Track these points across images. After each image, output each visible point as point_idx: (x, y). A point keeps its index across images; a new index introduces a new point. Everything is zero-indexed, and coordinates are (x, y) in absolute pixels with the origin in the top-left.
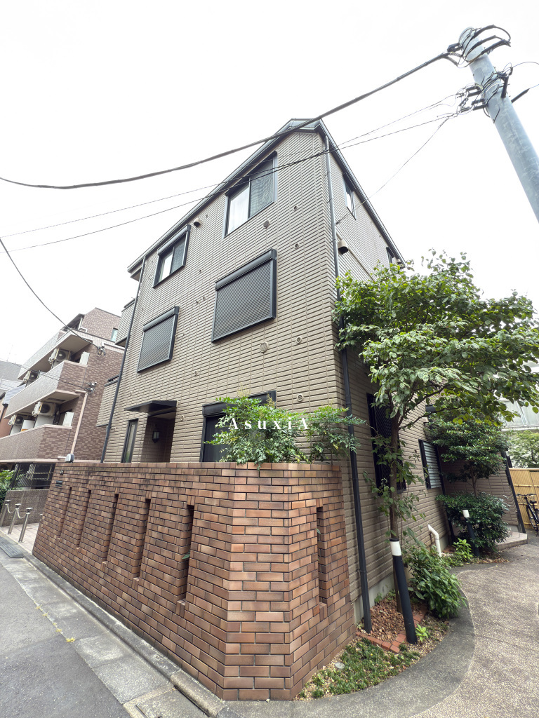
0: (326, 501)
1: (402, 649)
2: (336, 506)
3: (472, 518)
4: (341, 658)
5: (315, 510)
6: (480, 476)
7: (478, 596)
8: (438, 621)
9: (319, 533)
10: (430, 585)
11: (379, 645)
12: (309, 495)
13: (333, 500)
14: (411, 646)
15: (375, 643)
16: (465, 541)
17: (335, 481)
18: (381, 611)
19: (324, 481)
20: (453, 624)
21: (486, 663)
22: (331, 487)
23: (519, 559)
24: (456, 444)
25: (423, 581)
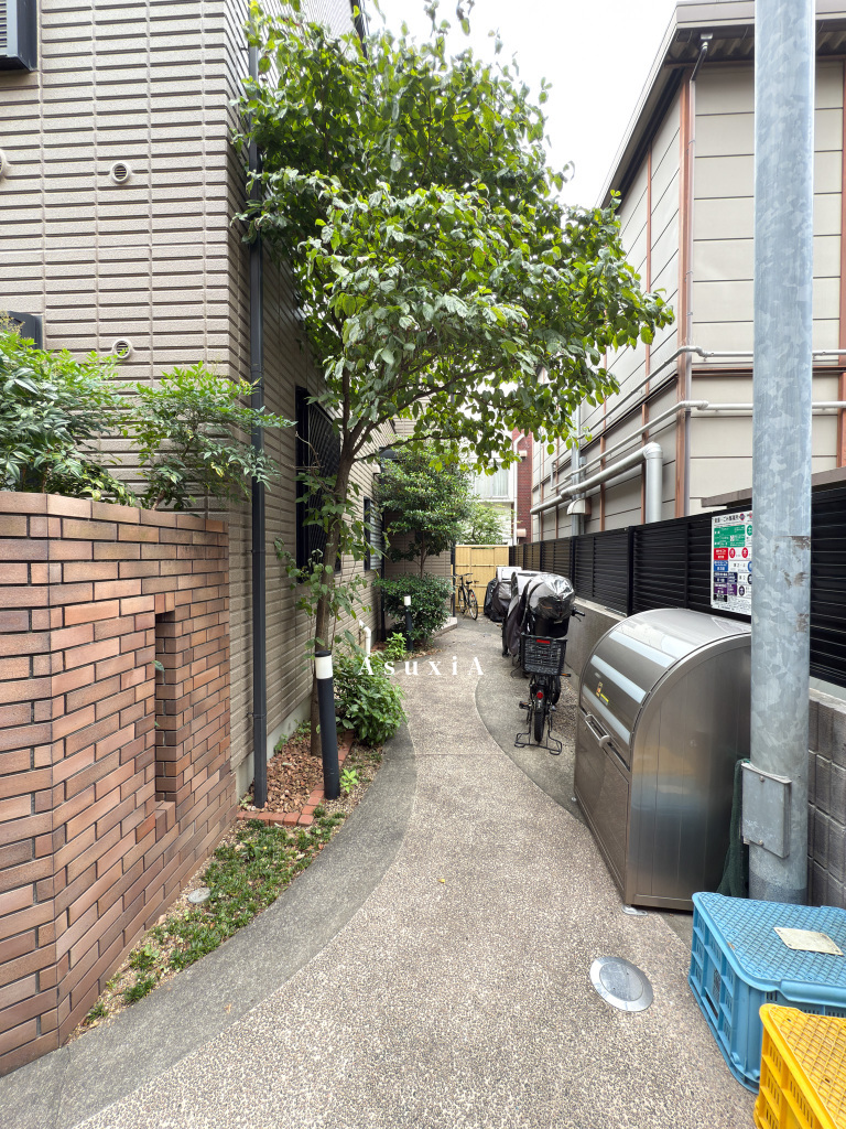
0: (182, 598)
1: (318, 814)
2: (210, 607)
3: (413, 606)
4: (203, 879)
5: (151, 620)
6: (430, 553)
7: (414, 701)
8: (368, 750)
9: (161, 668)
10: (365, 707)
11: (279, 822)
12: (133, 586)
13: (202, 594)
14: (332, 803)
15: (271, 823)
16: (401, 635)
17: (213, 553)
18: (285, 764)
19: (181, 552)
20: (387, 749)
21: (431, 793)
22: (199, 566)
23: (451, 646)
24: (413, 508)
25: (356, 703)
